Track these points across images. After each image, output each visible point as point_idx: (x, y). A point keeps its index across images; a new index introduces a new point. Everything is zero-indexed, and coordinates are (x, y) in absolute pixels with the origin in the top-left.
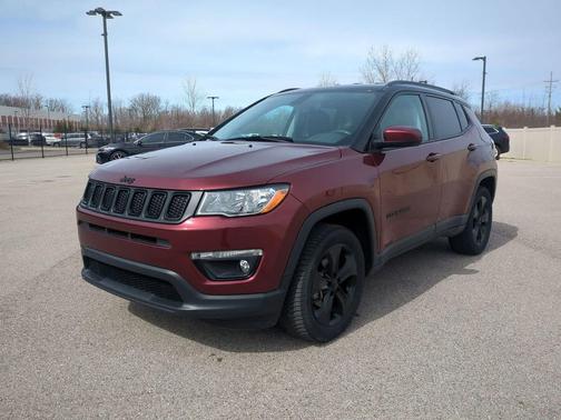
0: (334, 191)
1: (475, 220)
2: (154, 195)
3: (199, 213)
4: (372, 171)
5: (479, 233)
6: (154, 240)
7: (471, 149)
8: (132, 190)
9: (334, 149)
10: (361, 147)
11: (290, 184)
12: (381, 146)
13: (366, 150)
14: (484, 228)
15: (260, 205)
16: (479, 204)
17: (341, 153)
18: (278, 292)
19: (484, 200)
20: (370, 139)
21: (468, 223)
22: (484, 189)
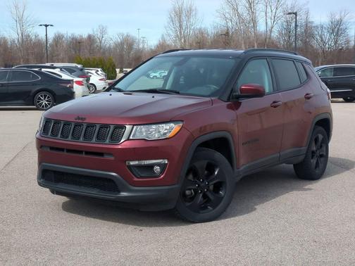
0: (205, 126)
1: (313, 152)
2: (101, 127)
3: (131, 138)
4: (232, 113)
5: (317, 163)
6: (102, 154)
7: (308, 97)
8: (85, 125)
9: (208, 99)
10: (225, 98)
11: (183, 121)
12: (238, 97)
13: (228, 100)
14: (322, 159)
15: (165, 134)
16: (316, 140)
17: (212, 102)
18: (176, 186)
19: (321, 137)
20: (231, 92)
21: (306, 154)
22: (321, 128)
